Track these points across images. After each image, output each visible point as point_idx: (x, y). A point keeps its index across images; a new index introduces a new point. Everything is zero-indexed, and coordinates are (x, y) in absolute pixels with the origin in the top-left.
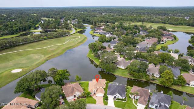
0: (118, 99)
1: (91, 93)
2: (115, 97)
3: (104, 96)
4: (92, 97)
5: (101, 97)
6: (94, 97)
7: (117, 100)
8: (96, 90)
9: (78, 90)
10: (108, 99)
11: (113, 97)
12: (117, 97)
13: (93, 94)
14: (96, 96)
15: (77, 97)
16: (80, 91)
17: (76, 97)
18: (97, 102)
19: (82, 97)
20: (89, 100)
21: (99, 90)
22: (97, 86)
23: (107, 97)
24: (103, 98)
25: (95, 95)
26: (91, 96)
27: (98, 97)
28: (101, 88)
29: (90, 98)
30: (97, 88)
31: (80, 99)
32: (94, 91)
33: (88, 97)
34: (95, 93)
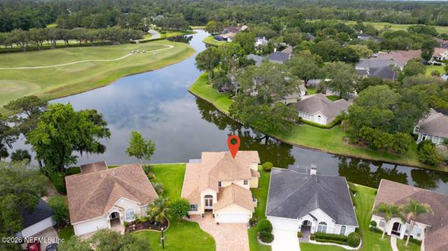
0: (321, 237)
1: (194, 207)
2: (306, 227)
3: (252, 222)
4: (195, 225)
5: (241, 225)
6: (206, 225)
7: (314, 242)
8: (214, 194)
9: (132, 193)
10: (274, 233)
11: (294, 225)
12: (315, 227)
13: (201, 210)
14: (217, 219)
15: (127, 225)
16: (141, 195)
17: (122, 222)
18: (218, 247)
19: (150, 223)
20: (181, 237)
21: (228, 195)
22: (221, 176)
23: (269, 223)
24: (250, 232)
25: (208, 217)
26: (192, 220)
27: (225, 225)
28: (241, 183)
29: (187, 231)
30: (220, 185)
31: (137, 233)
32: (209, 199)
33: (178, 226)
34: (209, 207)
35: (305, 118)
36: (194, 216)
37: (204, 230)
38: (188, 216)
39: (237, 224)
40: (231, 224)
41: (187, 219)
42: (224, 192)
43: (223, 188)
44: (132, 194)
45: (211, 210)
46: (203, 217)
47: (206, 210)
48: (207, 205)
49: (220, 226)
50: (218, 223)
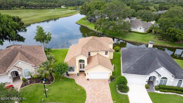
0: (162, 88)
1: (72, 69)
3: (112, 79)
4: (73, 80)
5: (104, 80)
6: (80, 81)
7: (159, 92)
9: (28, 58)
12: (158, 81)
13: (77, 70)
14: (87, 77)
15: (25, 81)
16: (36, 60)
17: (21, 78)
18: (88, 96)
21: (95, 61)
22: (90, 49)
24: (111, 85)
25: (82, 76)
26: (70, 77)
27: (93, 80)
28: (103, 54)
29: (66, 85)
30: (89, 55)
31: (31, 86)
32: (82, 64)
33: (60, 81)
34: (82, 69)
35: (133, 30)
36: (72, 75)
37: (78, 84)
38: (68, 75)
39: (102, 80)
40: (97, 80)
41: (67, 77)
42: (92, 59)
43: (92, 57)
44: (30, 59)
45: (84, 71)
46: (78, 75)
47: (80, 71)
48: (81, 68)
49: (89, 81)
50: (88, 79)
